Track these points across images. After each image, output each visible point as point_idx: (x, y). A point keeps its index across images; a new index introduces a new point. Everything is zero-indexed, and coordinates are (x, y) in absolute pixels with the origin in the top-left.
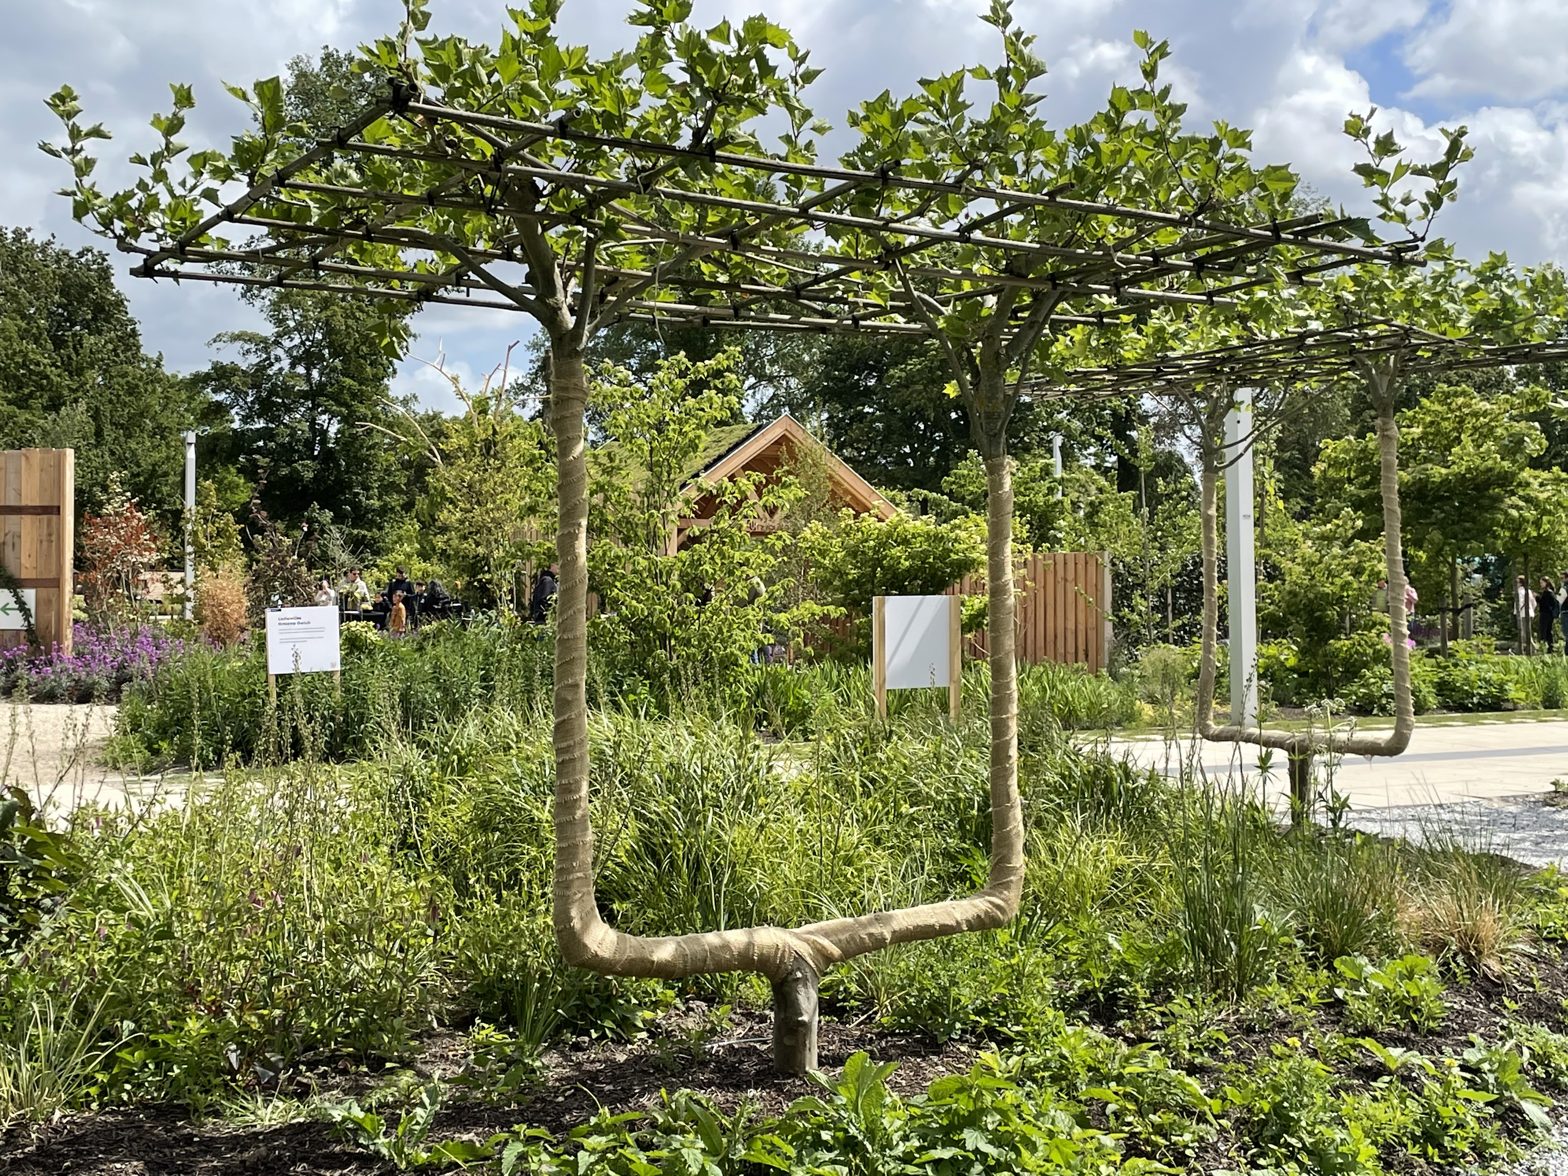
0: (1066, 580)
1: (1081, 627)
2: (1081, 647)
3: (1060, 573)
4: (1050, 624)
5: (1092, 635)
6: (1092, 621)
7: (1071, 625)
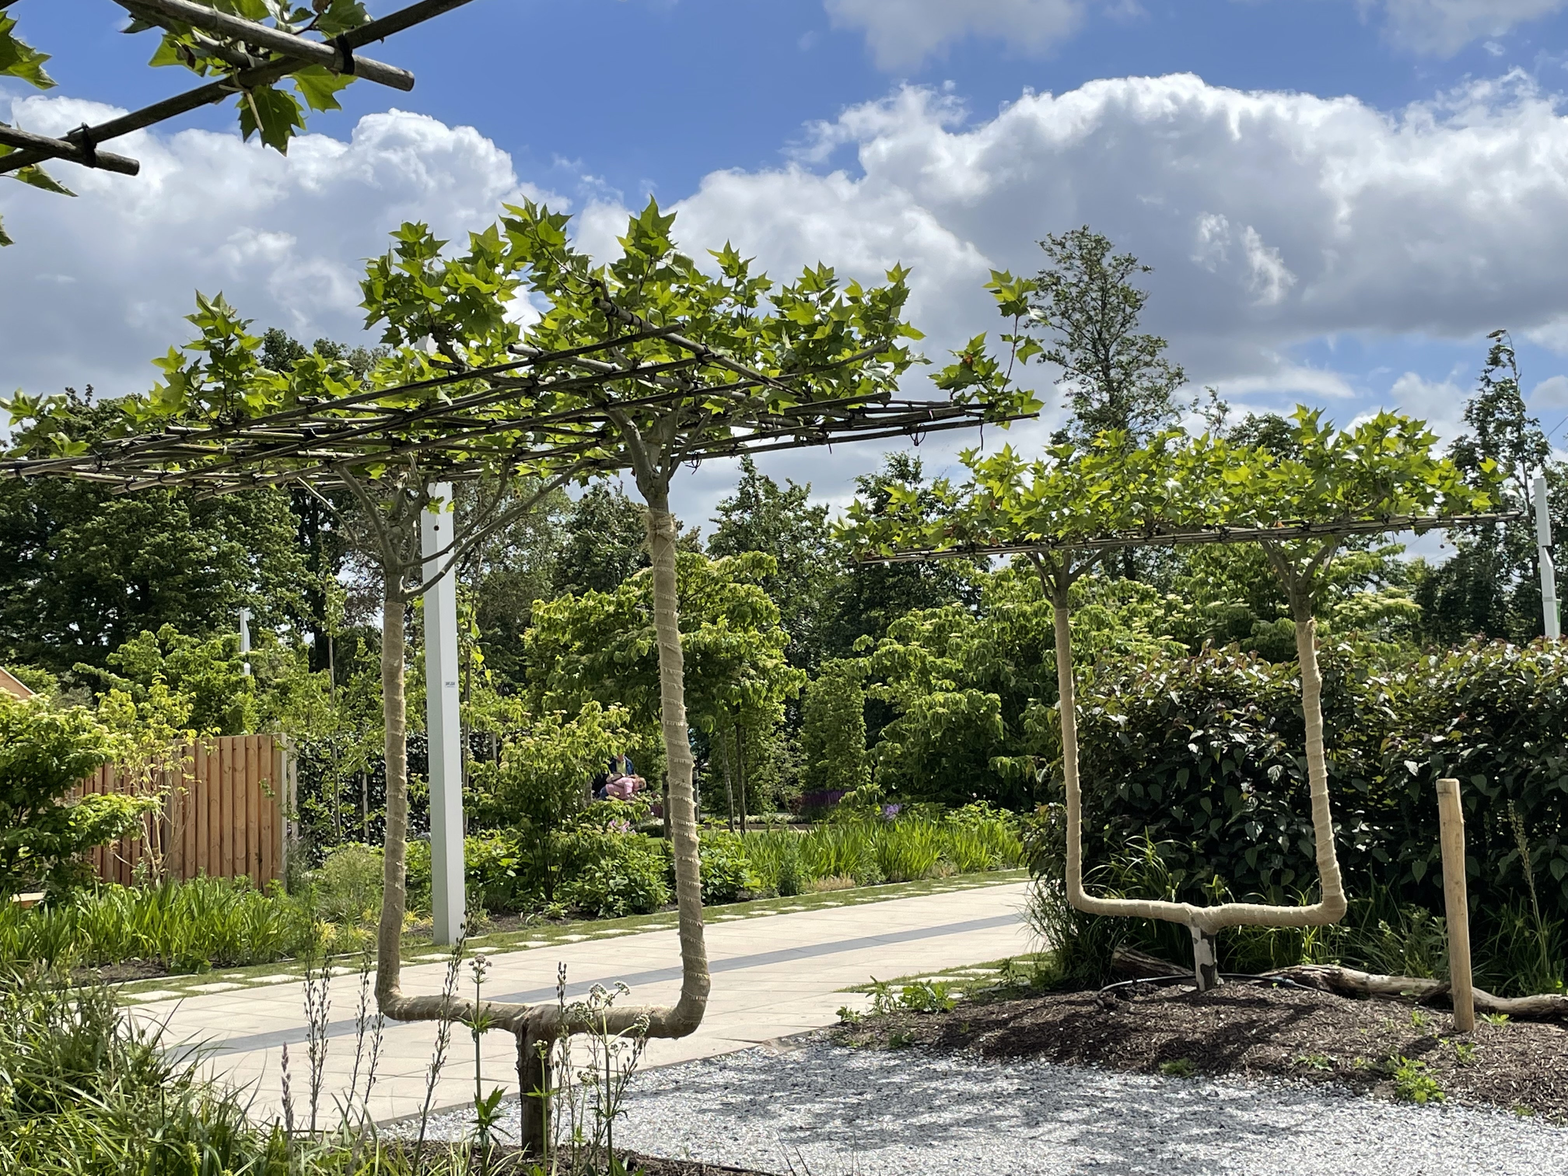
0: (234, 770)
1: (254, 826)
2: (254, 850)
3: (228, 762)
4: (215, 823)
5: (267, 834)
6: (267, 818)
7: (241, 824)
